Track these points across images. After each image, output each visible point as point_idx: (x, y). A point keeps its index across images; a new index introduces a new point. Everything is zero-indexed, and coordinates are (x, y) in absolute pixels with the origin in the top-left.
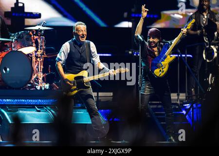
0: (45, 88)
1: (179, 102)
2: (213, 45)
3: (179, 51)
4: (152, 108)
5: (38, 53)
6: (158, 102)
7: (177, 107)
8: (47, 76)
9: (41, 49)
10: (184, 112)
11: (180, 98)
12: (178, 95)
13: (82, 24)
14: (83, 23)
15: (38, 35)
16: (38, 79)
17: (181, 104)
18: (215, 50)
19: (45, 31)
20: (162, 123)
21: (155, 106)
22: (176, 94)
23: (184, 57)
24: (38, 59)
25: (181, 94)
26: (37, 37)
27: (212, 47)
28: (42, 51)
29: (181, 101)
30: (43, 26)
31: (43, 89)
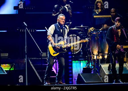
27: (66, 26)
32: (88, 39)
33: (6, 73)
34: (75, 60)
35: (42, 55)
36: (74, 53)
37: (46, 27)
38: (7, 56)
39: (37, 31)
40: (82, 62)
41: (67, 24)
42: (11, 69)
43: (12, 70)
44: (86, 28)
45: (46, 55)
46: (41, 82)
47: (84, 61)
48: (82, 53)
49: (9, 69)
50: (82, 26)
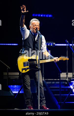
1: (67, 79)
3: (68, 42)
4: (48, 84)
6: (52, 80)
7: (66, 83)
11: (68, 76)
12: (67, 74)
17: (69, 81)
20: (55, 95)
21: (50, 83)
22: (65, 73)
23: (71, 46)
25: (69, 74)
29: (69, 78)
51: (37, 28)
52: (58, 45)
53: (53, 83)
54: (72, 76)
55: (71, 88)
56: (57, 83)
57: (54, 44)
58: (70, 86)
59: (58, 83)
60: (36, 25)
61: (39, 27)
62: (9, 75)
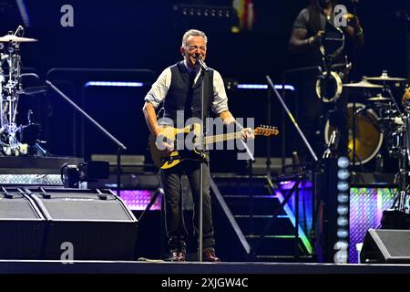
0: (20, 153)
2: (333, 71)
5: (8, 85)
6: (230, 175)
8: (24, 130)
9: (13, 79)
10: (280, 197)
11: (272, 166)
12: (268, 163)
13: (198, 35)
14: (200, 32)
15: (8, 53)
16: (7, 134)
18: (338, 80)
19: (22, 44)
22: (264, 160)
24: (9, 98)
25: (273, 160)
26: (7, 56)
27: (333, 74)
28: (16, 82)
30: (17, 35)
31: (17, 153)
32: (403, 119)
33: (135, 220)
34: (359, 187)
35: (254, 166)
36: (358, 164)
37: (268, 77)
38: (142, 164)
39: (240, 86)
40: (380, 192)
41: (337, 70)
42: (153, 208)
43: (156, 211)
44: (397, 85)
45: (265, 166)
46: (245, 251)
47: (387, 190)
48: (382, 165)
49: (146, 206)
50: (384, 77)
51: (197, 55)
52: (245, 86)
53: (233, 184)
54: (280, 166)
55: (277, 199)
56: (243, 185)
57: (235, 83)
58: (275, 194)
59: (247, 185)
60: (196, 47)
61: (205, 52)
62: (122, 164)
